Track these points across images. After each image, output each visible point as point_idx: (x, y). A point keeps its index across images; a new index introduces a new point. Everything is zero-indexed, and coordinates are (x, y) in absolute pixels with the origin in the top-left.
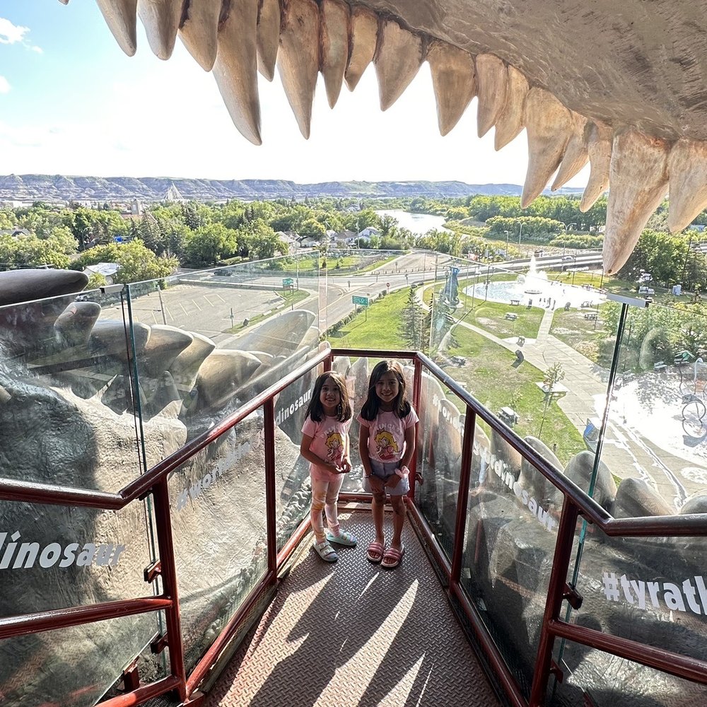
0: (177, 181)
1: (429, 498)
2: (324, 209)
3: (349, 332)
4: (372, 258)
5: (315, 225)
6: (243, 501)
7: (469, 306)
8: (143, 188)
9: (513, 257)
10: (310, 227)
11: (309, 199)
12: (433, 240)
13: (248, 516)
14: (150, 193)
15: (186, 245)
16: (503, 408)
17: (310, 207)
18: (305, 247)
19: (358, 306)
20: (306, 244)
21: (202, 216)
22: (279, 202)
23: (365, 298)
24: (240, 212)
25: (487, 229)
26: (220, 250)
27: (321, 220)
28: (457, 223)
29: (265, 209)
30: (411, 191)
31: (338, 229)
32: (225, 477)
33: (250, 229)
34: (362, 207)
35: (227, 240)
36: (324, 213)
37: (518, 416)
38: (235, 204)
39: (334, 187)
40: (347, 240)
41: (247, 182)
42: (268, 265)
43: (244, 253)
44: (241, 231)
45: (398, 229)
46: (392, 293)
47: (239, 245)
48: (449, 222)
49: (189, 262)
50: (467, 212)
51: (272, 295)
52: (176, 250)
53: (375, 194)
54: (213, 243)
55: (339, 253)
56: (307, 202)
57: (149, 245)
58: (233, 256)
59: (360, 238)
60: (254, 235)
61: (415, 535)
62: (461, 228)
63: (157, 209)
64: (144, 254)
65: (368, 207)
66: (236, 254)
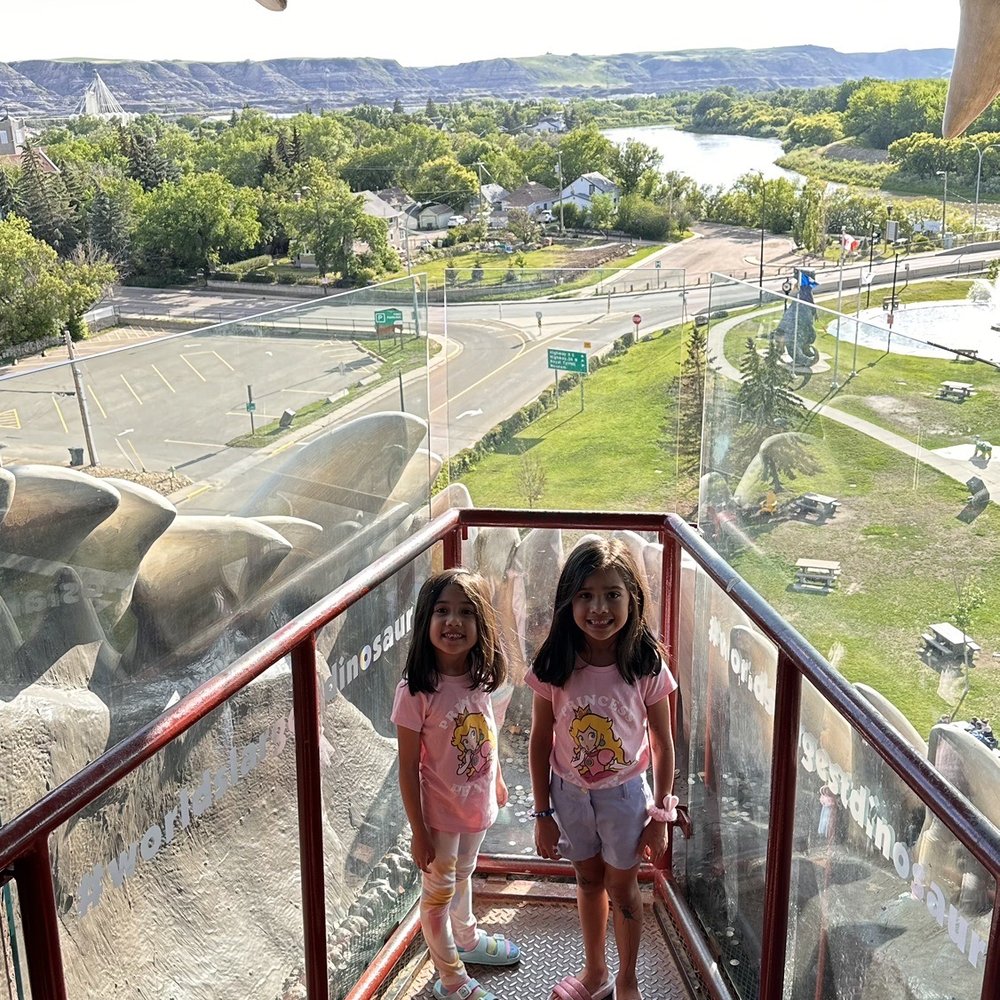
0: (108, 67)
1: (708, 869)
2: (475, 129)
3: (540, 440)
4: (596, 252)
5: (452, 171)
6: (251, 881)
7: (844, 368)
8: (24, 88)
9: (960, 236)
10: (438, 178)
11: (437, 106)
12: (752, 202)
13: (264, 917)
14: (41, 100)
15: (133, 229)
16: (935, 627)
17: (440, 127)
18: (430, 228)
19: (563, 374)
20: (432, 220)
21: (171, 155)
22: (362, 116)
23: (577, 355)
24: (267, 142)
25: (890, 168)
26: (218, 240)
27: (467, 160)
28: (814, 155)
29: (326, 134)
30: (694, 74)
31: (511, 180)
32: (208, 824)
33: (291, 187)
34: (570, 122)
35: (234, 214)
36: (475, 140)
37: (975, 646)
38: (254, 123)
39: (500, 72)
40: (532, 208)
41: (281, 65)
42: (339, 275)
43: (280, 247)
44: (269, 191)
45: (663, 177)
46: (646, 339)
47: (265, 225)
48: (794, 153)
49: (141, 272)
50: (840, 126)
51: (349, 352)
52: (108, 244)
53: (604, 86)
54: (199, 224)
55: (513, 243)
56: (431, 112)
57: (40, 232)
58: (250, 254)
59: (565, 202)
60: (301, 202)
61: (673, 964)
62: (823, 168)
63: (60, 139)
64: (29, 253)
65: (586, 121)
66: (259, 250)
